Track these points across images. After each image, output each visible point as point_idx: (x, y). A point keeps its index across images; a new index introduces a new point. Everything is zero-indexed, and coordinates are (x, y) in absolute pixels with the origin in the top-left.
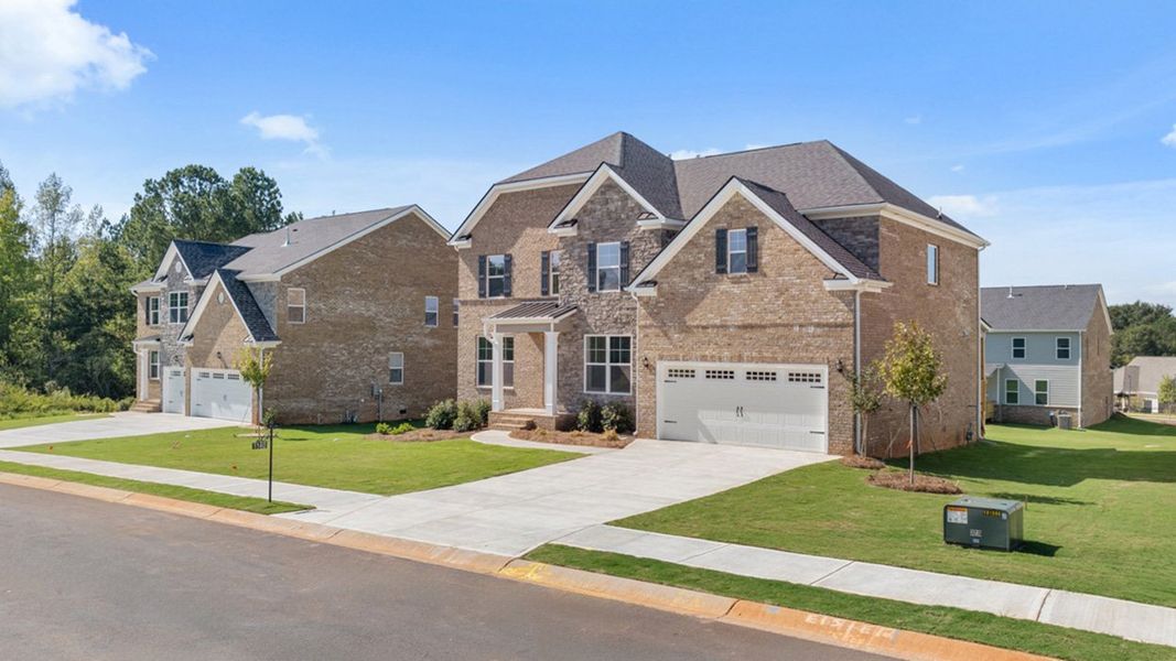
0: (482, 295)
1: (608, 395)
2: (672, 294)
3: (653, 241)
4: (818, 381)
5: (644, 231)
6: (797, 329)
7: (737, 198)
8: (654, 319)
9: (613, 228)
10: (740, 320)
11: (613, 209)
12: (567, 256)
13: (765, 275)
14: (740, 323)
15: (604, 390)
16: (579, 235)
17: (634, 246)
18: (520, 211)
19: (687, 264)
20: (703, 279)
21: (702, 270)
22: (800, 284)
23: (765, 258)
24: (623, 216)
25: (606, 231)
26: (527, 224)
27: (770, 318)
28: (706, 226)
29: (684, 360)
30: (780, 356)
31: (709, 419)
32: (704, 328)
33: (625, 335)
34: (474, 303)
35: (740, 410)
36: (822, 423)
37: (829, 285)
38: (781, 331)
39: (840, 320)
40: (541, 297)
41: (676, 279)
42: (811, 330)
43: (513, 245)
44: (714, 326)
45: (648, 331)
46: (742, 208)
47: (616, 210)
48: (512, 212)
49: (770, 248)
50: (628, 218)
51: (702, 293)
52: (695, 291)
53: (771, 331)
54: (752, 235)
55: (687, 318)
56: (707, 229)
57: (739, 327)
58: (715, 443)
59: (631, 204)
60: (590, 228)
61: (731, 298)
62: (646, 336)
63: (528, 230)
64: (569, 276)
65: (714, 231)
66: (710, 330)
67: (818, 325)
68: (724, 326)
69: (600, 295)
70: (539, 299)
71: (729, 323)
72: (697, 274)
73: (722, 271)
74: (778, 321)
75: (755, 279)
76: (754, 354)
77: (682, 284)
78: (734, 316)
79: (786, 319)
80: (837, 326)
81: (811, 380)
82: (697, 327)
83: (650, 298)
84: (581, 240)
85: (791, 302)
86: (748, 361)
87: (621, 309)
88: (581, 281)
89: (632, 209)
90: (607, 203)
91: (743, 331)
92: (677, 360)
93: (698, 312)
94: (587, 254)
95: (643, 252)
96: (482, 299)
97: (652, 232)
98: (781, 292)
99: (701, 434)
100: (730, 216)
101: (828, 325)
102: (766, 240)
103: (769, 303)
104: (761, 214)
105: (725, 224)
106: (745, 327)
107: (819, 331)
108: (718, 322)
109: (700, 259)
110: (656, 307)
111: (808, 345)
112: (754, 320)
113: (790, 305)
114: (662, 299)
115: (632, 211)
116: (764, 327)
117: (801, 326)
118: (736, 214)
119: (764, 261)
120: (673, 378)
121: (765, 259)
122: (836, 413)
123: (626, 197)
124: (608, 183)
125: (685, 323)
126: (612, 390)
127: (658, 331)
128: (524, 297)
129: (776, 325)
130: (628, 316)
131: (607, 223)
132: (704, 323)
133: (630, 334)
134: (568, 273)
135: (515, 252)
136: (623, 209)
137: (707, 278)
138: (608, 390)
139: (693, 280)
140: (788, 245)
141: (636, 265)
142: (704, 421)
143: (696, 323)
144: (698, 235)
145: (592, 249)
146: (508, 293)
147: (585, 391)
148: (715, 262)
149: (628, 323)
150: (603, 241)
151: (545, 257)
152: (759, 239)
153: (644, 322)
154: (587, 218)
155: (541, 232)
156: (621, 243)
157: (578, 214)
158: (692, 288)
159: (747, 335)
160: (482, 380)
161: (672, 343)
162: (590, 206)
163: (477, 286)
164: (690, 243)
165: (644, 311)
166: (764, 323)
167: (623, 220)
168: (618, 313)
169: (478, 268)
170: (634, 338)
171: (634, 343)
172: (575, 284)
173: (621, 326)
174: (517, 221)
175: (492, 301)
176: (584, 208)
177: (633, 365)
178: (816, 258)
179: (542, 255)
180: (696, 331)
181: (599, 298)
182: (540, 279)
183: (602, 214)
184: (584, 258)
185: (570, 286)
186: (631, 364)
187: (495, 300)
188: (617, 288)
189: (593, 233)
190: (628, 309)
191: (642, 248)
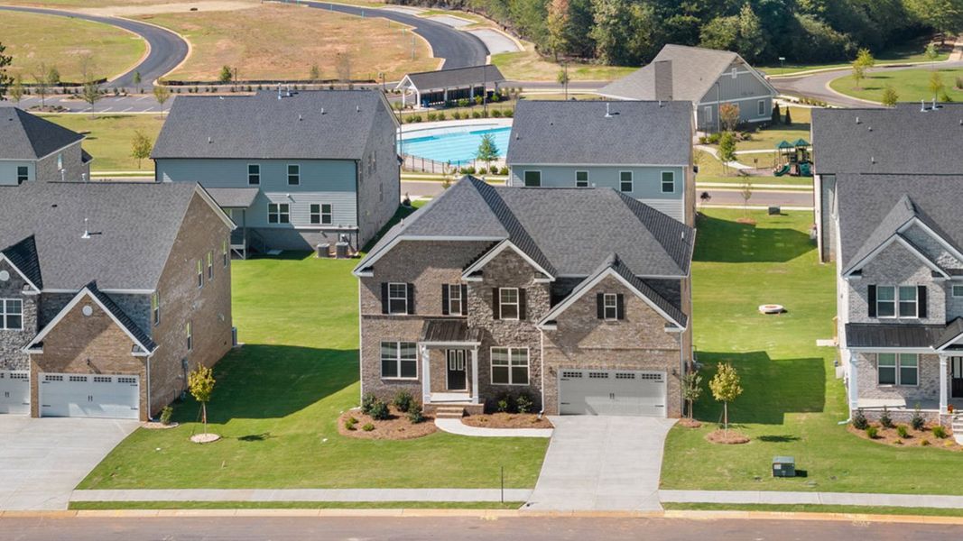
0: (385, 311)
1: (510, 386)
2: (567, 329)
3: (543, 290)
4: (659, 378)
5: (536, 284)
6: (648, 352)
7: (609, 278)
8: (555, 344)
9: (512, 279)
10: (613, 346)
11: (512, 267)
12: (476, 294)
13: (628, 321)
14: (614, 348)
15: (507, 382)
16: (484, 281)
17: (530, 292)
18: (420, 254)
19: (577, 311)
20: (588, 321)
21: (588, 316)
22: (650, 327)
23: (628, 312)
24: (520, 272)
25: (507, 281)
26: (428, 264)
27: (631, 345)
28: (590, 291)
30: (639, 366)
31: (591, 401)
32: (590, 349)
33: (523, 347)
34: (378, 318)
35: (612, 395)
36: (663, 401)
37: (666, 330)
38: (639, 353)
39: (672, 348)
40: (442, 316)
41: (570, 320)
42: (657, 352)
43: (415, 278)
44: (596, 349)
45: (551, 351)
46: (613, 283)
47: (515, 267)
48: (413, 254)
49: (631, 307)
50: (524, 273)
51: (588, 329)
52: (583, 328)
53: (634, 352)
54: (620, 297)
55: (578, 344)
56: (591, 293)
57: (613, 350)
58: (596, 415)
59: (525, 265)
60: (493, 277)
61: (607, 334)
62: (549, 353)
63: (430, 269)
64: (477, 308)
65: (595, 294)
66: (594, 351)
67: (660, 350)
68: (603, 349)
69: (503, 321)
70: (440, 318)
71: (606, 348)
72: (584, 318)
73: (600, 316)
74: (637, 347)
75: (622, 324)
76: (623, 365)
77: (574, 323)
78: (610, 343)
79: (641, 346)
80: (671, 350)
81: (655, 378)
82: (586, 349)
83: (552, 331)
84: (486, 284)
85: (644, 337)
87: (519, 331)
88: (487, 312)
89: (527, 269)
90: (507, 263)
91: (615, 352)
93: (586, 341)
94: (491, 294)
95: (537, 296)
96: (385, 315)
97: (542, 284)
98: (638, 331)
99: (587, 411)
100: (606, 286)
101: (667, 350)
102: (629, 302)
103: (632, 336)
104: (625, 287)
105: (603, 291)
106: (617, 350)
107: (661, 353)
108: (599, 346)
109: (586, 309)
110: (556, 336)
111: (655, 360)
112: (623, 347)
113: (643, 339)
114: (560, 332)
116: (628, 350)
117: (651, 350)
118: (609, 285)
120: (567, 378)
122: (671, 396)
123: (522, 261)
124: (508, 250)
125: (577, 346)
126: (513, 382)
127: (558, 351)
128: (426, 315)
129: (635, 349)
130: (525, 336)
131: (507, 276)
132: (590, 347)
133: (527, 347)
134: (475, 305)
135: (416, 283)
136: (520, 268)
137: (592, 321)
138: (510, 383)
139: (582, 321)
140: (643, 304)
141: (531, 304)
142: (589, 403)
143: (585, 347)
144: (585, 295)
145: (496, 291)
146: (411, 311)
147: (492, 383)
148: (596, 312)
149: (526, 340)
150: (504, 286)
151: (445, 287)
152: (625, 301)
153: (547, 346)
154: (491, 271)
155: (441, 270)
156: (520, 289)
157: (483, 267)
158: (581, 326)
159: (618, 355)
160: (385, 373)
161: (569, 359)
162: (493, 263)
163: (380, 305)
164: (579, 299)
165: (547, 338)
166: (628, 348)
167: (520, 274)
168: (517, 333)
169: (380, 292)
170: (530, 350)
171: (530, 353)
172: (482, 313)
173: (520, 342)
174: (418, 261)
175: (394, 316)
176: (488, 264)
177: (530, 367)
178: (658, 314)
179: (441, 287)
180: (584, 351)
181: (502, 323)
182: (441, 303)
183: (503, 269)
184: (489, 297)
185: (478, 314)
186: (528, 366)
187: (397, 316)
188: (516, 317)
189: (496, 280)
190: (525, 331)
191: (536, 293)
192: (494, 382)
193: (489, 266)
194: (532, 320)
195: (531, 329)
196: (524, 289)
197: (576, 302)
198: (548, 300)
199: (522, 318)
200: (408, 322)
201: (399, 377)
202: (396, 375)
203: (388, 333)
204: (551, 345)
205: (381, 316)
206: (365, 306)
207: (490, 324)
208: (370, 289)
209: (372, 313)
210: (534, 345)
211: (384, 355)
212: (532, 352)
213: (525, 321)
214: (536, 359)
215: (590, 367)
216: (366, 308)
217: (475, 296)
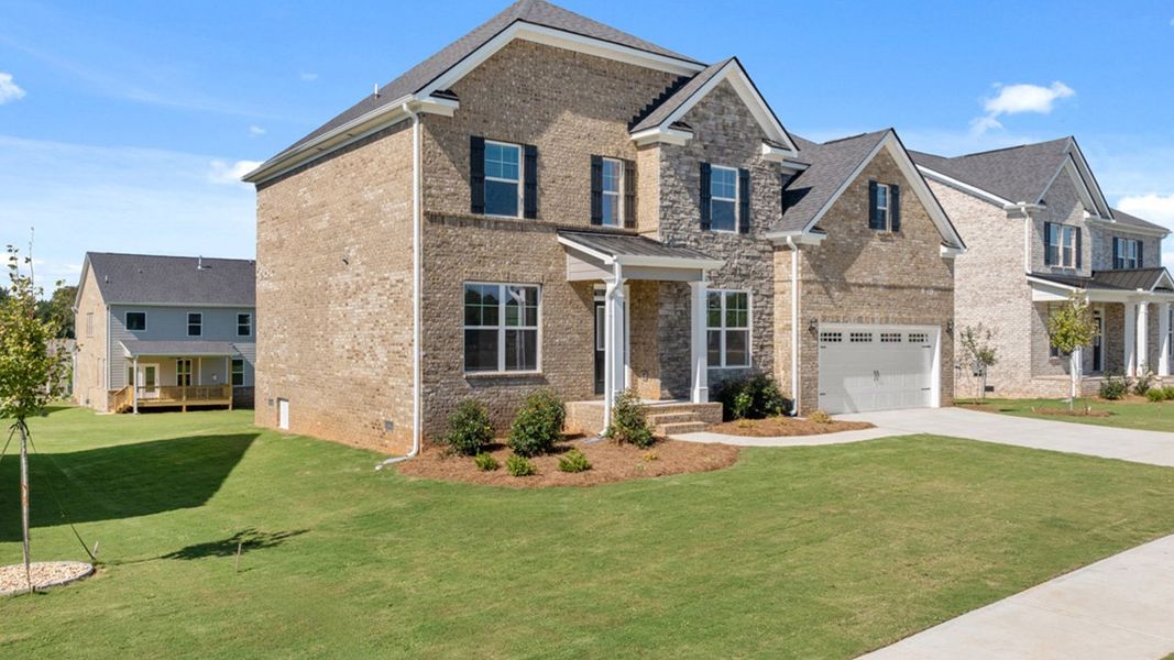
0: (477, 207)
1: (723, 370)
2: (833, 245)
3: (773, 175)
4: (926, 340)
5: (764, 162)
6: (923, 291)
7: (884, 152)
8: (817, 274)
9: (730, 148)
10: (886, 280)
11: (730, 123)
12: (672, 172)
13: (903, 237)
14: (886, 283)
15: (721, 363)
17: (754, 178)
18: (551, 79)
19: (846, 212)
20: (857, 232)
21: (858, 222)
22: (925, 248)
23: (903, 218)
24: (741, 136)
25: (722, 151)
26: (566, 105)
27: (907, 280)
28: (861, 174)
30: (913, 318)
31: (851, 386)
32: (861, 286)
33: (744, 290)
34: (461, 221)
35: (876, 373)
37: (943, 252)
38: (913, 293)
39: (947, 285)
40: (590, 226)
41: (836, 229)
42: (931, 292)
43: (539, 132)
44: (868, 285)
45: (812, 287)
46: (888, 164)
47: (734, 124)
48: (537, 76)
49: (907, 210)
50: (748, 139)
51: (858, 247)
52: (852, 244)
53: (907, 292)
54: (894, 192)
55: (846, 275)
56: (862, 178)
57: (885, 287)
59: (749, 122)
60: (700, 140)
61: (880, 256)
63: (567, 115)
64: (674, 202)
65: (868, 182)
66: (864, 289)
67: (936, 289)
68: (875, 286)
69: (715, 235)
70: (586, 230)
71: (878, 283)
72: (855, 225)
73: (873, 224)
74: (912, 283)
75: (897, 240)
76: (897, 315)
77: (841, 235)
78: (883, 275)
79: (916, 281)
80: (945, 290)
81: (922, 340)
82: (854, 285)
83: (812, 246)
84: (690, 153)
85: (920, 266)
86: (893, 323)
87: (739, 256)
88: (690, 213)
89: (751, 129)
90: (723, 112)
91: (888, 291)
93: (854, 269)
94: (698, 175)
96: (479, 216)
97: (773, 163)
98: (914, 254)
99: (845, 405)
100: (879, 168)
102: (904, 200)
103: (906, 264)
104: (901, 173)
105: (876, 177)
106: (890, 287)
107: (936, 293)
108: (869, 280)
109: (856, 209)
110: (818, 259)
111: (930, 307)
112: (897, 282)
113: (918, 268)
114: (823, 250)
115: (752, 132)
116: (902, 288)
117: (926, 289)
118: (883, 169)
120: (823, 344)
121: (903, 220)
122: (944, 369)
123: (744, 111)
124: (722, 83)
125: (844, 279)
126: (727, 364)
127: (821, 287)
128: (560, 222)
129: (910, 287)
130: (748, 266)
131: (722, 140)
132: (861, 282)
133: (748, 290)
134: (672, 197)
135: (542, 143)
136: (742, 126)
137: (863, 232)
138: (723, 365)
139: (850, 231)
140: (919, 207)
141: (756, 202)
142: (850, 390)
143: (854, 280)
144: (855, 182)
145: (705, 171)
146: (531, 212)
148: (868, 215)
149: (747, 276)
150: (718, 162)
151: (597, 164)
152: (899, 199)
153: (807, 277)
155: (590, 123)
156: (741, 171)
157: (689, 116)
158: (850, 240)
159: (891, 296)
160: (472, 363)
161: (833, 302)
162: (701, 110)
163: (465, 190)
165: (806, 262)
166: (903, 284)
167: (741, 141)
168: (736, 261)
169: (468, 159)
170: (755, 295)
171: (755, 302)
172: (682, 215)
173: (739, 278)
174: (546, 94)
175: (497, 222)
176: (694, 111)
177: (754, 331)
178: (935, 226)
179: (589, 160)
180: (853, 289)
181: (713, 238)
182: (589, 197)
183: (717, 125)
184: (694, 180)
185: (676, 217)
186: (750, 327)
187: (505, 222)
188: (733, 229)
189: (705, 147)
190: (748, 257)
191: (762, 182)
193: (695, 115)
194: (757, 236)
195: (756, 254)
196: (747, 171)
197: (844, 194)
198: (779, 197)
199: (744, 229)
200: (525, 238)
201: (502, 371)
202: (495, 368)
203: (482, 261)
204: (812, 276)
205: (468, 218)
206: (433, 191)
207: (696, 240)
208: (444, 149)
209: (448, 208)
210: (761, 285)
211: (471, 317)
212: (757, 298)
213: (747, 235)
214: (762, 314)
215: (860, 320)
216: (430, 195)
217: (671, 176)
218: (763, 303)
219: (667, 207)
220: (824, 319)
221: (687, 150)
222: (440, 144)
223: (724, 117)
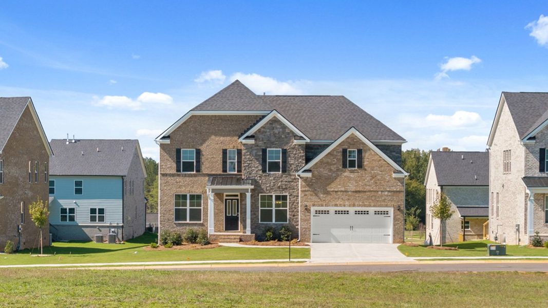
0: (178, 170)
1: (274, 224)
2: (319, 176)
3: (300, 149)
4: (387, 214)
5: (295, 145)
6: (380, 193)
7: (352, 136)
8: (310, 188)
9: (277, 142)
10: (354, 189)
11: (277, 132)
12: (248, 154)
13: (366, 170)
14: (354, 190)
15: (272, 221)
16: (255, 143)
17: (290, 151)
18: (206, 126)
19: (327, 163)
20: (335, 170)
21: (335, 166)
22: (382, 174)
23: (366, 163)
24: (283, 136)
25: (273, 143)
26: (212, 134)
27: (368, 188)
28: (337, 146)
29: (326, 206)
30: (372, 204)
31: (336, 232)
32: (336, 192)
33: (284, 194)
34: (173, 175)
35: (352, 227)
36: (390, 231)
37: (394, 175)
38: (373, 194)
39: (398, 189)
40: (222, 173)
41: (322, 170)
42: (386, 193)
43: (202, 144)
44: (341, 191)
45: (307, 193)
46: (355, 140)
47: (279, 133)
48: (201, 126)
49: (368, 159)
50: (286, 137)
51: (335, 176)
52: (331, 175)
53: (368, 193)
54: (360, 151)
55: (327, 188)
56: (338, 148)
57: (353, 192)
58: (339, 242)
59: (287, 131)
60: (262, 140)
61: (350, 179)
62: (306, 195)
63: (213, 137)
64: (249, 164)
65: (341, 149)
66: (339, 193)
67: (389, 191)
68: (346, 191)
69: (269, 174)
70: (220, 175)
71: (348, 190)
72: (333, 168)
73: (344, 166)
74: (372, 189)
75: (361, 172)
76: (361, 203)
77: (325, 172)
78: (352, 187)
79: (375, 189)
80: (397, 192)
81: (384, 214)
82: (333, 191)
83: (307, 177)
84: (257, 146)
85: (377, 182)
87: (282, 181)
88: (257, 167)
89: (288, 134)
90: (273, 129)
92: (322, 206)
93: (333, 185)
94: (261, 153)
95: (295, 154)
96: (179, 173)
97: (300, 145)
98: (373, 177)
99: (332, 239)
100: (349, 143)
101: (393, 191)
102: (366, 155)
103: (368, 181)
104: (364, 144)
105: (347, 147)
106: (356, 192)
107: (390, 194)
108: (343, 189)
109: (334, 161)
110: (311, 182)
111: (385, 199)
112: (361, 189)
113: (376, 183)
114: (314, 179)
116: (365, 192)
117: (382, 191)
118: (352, 143)
119: (365, 163)
120: (318, 215)
122: (397, 227)
123: (284, 127)
124: (274, 119)
125: (326, 189)
126: (276, 221)
127: (312, 193)
128: (209, 173)
129: (370, 191)
130: (286, 185)
131: (273, 139)
132: (336, 190)
133: (287, 194)
134: (248, 162)
135: (203, 148)
136: (283, 133)
137: (338, 170)
138: (274, 221)
139: (330, 170)
140: (376, 157)
141: (291, 161)
142: (334, 233)
143: (332, 190)
144: (333, 150)
145: (264, 151)
146: (198, 170)
147: (260, 222)
148: (341, 163)
149: (286, 189)
150: (270, 148)
151: (225, 152)
152: (363, 154)
153: (304, 189)
154: (261, 135)
155: (222, 138)
156: (282, 149)
157: (255, 133)
158: (330, 174)
159: (357, 195)
160: (177, 218)
161: (320, 199)
162: (262, 130)
163: (174, 165)
164: (329, 153)
165: (304, 184)
166: (365, 190)
167: (283, 138)
168: (280, 183)
169: (175, 156)
170: (290, 196)
171: (290, 198)
172: (253, 168)
173: (282, 190)
174: (204, 131)
175: (185, 174)
176: (259, 131)
177: (289, 209)
178: (389, 164)
179: (222, 151)
180: (332, 193)
181: (268, 176)
182: (221, 164)
183: (270, 134)
184: (259, 155)
185: (250, 169)
186: (288, 208)
187: (188, 174)
188: (279, 171)
189: (265, 143)
190: (286, 182)
191: (295, 152)
192: (261, 221)
193: (259, 132)
194: (291, 173)
195: (290, 180)
196: (286, 150)
197: (326, 156)
198: (304, 158)
199: (284, 171)
200: (196, 179)
201: (188, 221)
202: (186, 220)
203: (180, 187)
204: (307, 189)
205: (175, 174)
206: (163, 167)
207: (259, 177)
208: (167, 154)
209: (168, 172)
210: (293, 192)
211: (177, 204)
212: (291, 197)
213: (286, 173)
214: (294, 203)
215: (336, 205)
216: (163, 168)
217: (247, 155)
218: (294, 199)
219: (246, 166)
220: (314, 205)
221: (256, 145)
222: (166, 152)
223: (274, 130)
